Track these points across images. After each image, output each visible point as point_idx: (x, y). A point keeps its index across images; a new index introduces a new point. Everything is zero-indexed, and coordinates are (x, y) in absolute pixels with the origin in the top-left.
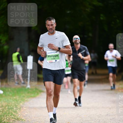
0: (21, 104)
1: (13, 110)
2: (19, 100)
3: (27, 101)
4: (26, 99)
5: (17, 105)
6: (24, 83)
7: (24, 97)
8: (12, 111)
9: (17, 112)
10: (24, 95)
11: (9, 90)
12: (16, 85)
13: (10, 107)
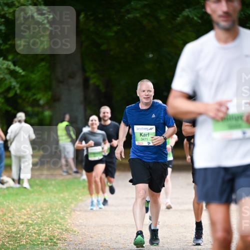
0: (73, 205)
1: (58, 215)
2: (68, 199)
3: (82, 200)
4: (80, 198)
5: (65, 207)
6: (77, 172)
7: (77, 194)
8: (57, 217)
9: (65, 218)
10: (76, 191)
11: (53, 182)
12: (65, 174)
13: (54, 211)
